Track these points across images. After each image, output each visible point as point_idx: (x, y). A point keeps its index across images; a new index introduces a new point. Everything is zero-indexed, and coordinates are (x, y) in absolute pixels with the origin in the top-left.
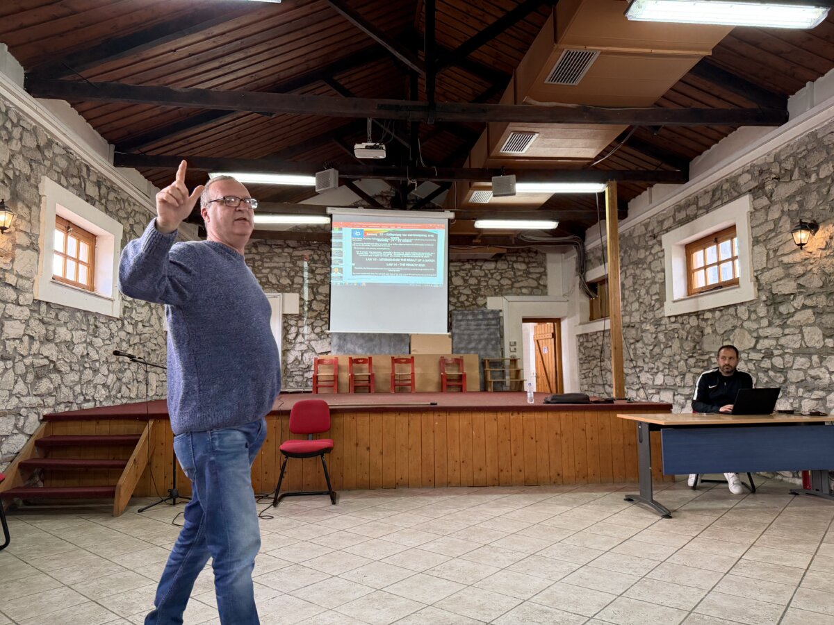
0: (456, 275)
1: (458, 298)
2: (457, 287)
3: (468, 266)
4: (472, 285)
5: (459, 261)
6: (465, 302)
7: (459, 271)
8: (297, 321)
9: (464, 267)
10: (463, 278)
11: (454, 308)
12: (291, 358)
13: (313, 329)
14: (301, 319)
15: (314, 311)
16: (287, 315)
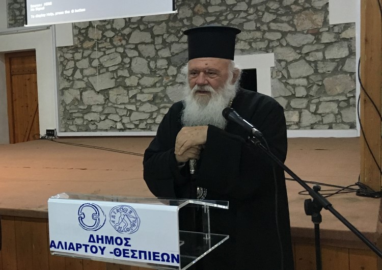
6: (293, 7)
8: (73, 54)
11: (274, 17)
12: (69, 98)
13: (91, 61)
14: (77, 52)
15: (91, 40)
16: (62, 48)
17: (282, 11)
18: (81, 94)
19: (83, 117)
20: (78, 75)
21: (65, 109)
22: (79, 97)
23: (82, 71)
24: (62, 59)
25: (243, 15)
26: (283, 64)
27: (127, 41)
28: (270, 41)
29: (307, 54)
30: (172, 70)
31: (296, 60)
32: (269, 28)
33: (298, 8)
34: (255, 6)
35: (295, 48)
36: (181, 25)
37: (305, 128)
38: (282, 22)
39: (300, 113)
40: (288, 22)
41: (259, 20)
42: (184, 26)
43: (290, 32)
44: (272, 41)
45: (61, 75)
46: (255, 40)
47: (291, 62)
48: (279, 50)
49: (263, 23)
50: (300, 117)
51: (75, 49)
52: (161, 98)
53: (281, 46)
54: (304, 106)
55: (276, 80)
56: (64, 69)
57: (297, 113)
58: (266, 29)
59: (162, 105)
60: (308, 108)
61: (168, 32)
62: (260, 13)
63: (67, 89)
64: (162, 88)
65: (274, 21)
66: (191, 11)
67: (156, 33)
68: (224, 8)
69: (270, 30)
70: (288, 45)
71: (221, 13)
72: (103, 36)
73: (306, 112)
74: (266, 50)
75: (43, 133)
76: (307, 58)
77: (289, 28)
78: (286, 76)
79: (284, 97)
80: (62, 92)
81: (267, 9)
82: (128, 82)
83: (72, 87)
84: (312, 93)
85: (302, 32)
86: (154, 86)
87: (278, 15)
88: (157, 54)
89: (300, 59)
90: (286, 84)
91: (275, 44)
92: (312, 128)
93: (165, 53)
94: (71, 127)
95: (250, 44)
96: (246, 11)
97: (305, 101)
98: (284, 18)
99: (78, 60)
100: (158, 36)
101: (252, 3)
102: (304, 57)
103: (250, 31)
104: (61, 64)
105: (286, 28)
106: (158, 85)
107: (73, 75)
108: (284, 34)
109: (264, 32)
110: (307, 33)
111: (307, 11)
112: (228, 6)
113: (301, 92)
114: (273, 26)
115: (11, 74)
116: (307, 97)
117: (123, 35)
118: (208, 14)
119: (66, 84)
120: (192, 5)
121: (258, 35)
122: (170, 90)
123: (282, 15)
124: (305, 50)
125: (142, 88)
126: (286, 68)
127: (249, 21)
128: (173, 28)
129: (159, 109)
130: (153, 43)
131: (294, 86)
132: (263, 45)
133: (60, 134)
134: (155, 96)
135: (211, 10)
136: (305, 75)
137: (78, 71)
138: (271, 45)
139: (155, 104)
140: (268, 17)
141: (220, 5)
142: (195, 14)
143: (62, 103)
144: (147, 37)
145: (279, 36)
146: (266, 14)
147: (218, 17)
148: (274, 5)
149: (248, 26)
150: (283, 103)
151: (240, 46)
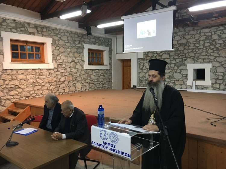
0: (215, 34)
1: (215, 46)
2: (214, 40)
3: (221, 28)
4: (223, 38)
5: (217, 26)
6: (219, 48)
7: (216, 31)
9: (219, 29)
10: (218, 35)
11: (212, 51)
12: (141, 75)
14: (144, 60)
15: (149, 56)
16: (140, 59)
17: (215, 49)
18: (145, 74)
19: (145, 82)
20: (144, 68)
21: (140, 79)
22: (144, 75)
23: (146, 67)
24: (139, 63)
25: (201, 50)
26: (215, 67)
27: (161, 57)
28: (210, 59)
29: (224, 64)
30: (176, 68)
31: (219, 66)
32: (210, 55)
33: (221, 48)
34: (206, 47)
35: (219, 62)
36: (180, 52)
37: (221, 90)
38: (215, 53)
39: (220, 85)
40: (217, 53)
41: (207, 52)
42: (181, 53)
43: (218, 56)
44: (211, 59)
45: (139, 68)
46: (205, 59)
47: (218, 67)
48: (214, 63)
49: (208, 53)
50: (220, 86)
51: (144, 59)
52: (172, 77)
53: (215, 61)
54: (221, 82)
55: (212, 73)
56: (140, 66)
57: (219, 85)
58: (209, 55)
59: (172, 79)
60: (223, 83)
61: (175, 55)
62: (207, 50)
63: (140, 72)
64: (172, 74)
65: (212, 52)
66: (183, 48)
67: (171, 55)
68: (195, 47)
69: (211, 55)
70: (217, 61)
71: (194, 49)
72: (153, 55)
73: (222, 85)
74: (209, 62)
75: (132, 86)
76: (223, 66)
77: (218, 55)
78: (216, 72)
79: (215, 79)
80: (139, 73)
81: (210, 48)
83: (142, 72)
84: (224, 78)
85: (222, 57)
86: (169, 73)
87: (214, 50)
88: (171, 62)
89: (221, 66)
90: (215, 74)
91: (212, 60)
92: (224, 90)
93: (174, 62)
94: (141, 85)
95: (203, 60)
96: (202, 49)
97: (222, 81)
98: (216, 52)
99: (145, 63)
100: (172, 56)
101: (205, 46)
102: (222, 65)
103: (204, 56)
104: (139, 64)
105: (216, 55)
106: (171, 72)
107: (143, 68)
108: (216, 57)
109: (209, 56)
110: (224, 57)
111: (224, 50)
112: (196, 47)
113: (221, 77)
114: (212, 54)
115: (123, 67)
116: (222, 79)
117: (160, 55)
118: (189, 49)
119: (140, 71)
120: (184, 46)
121: (207, 57)
122: (175, 74)
123: (215, 50)
124: (223, 63)
126: (216, 69)
127: (203, 52)
128: (177, 53)
129: (171, 81)
130: (170, 58)
131: (218, 75)
132: (208, 61)
133: (137, 87)
134: (170, 76)
135: (190, 48)
136: (222, 72)
137: (144, 67)
138: (211, 61)
139: (170, 79)
140: (210, 51)
141: (193, 46)
142: (185, 49)
143: (139, 77)
144: (168, 56)
145: (214, 57)
146: (210, 50)
147: (192, 50)
148: (212, 47)
149: (203, 54)
150: (214, 81)
151: (200, 60)
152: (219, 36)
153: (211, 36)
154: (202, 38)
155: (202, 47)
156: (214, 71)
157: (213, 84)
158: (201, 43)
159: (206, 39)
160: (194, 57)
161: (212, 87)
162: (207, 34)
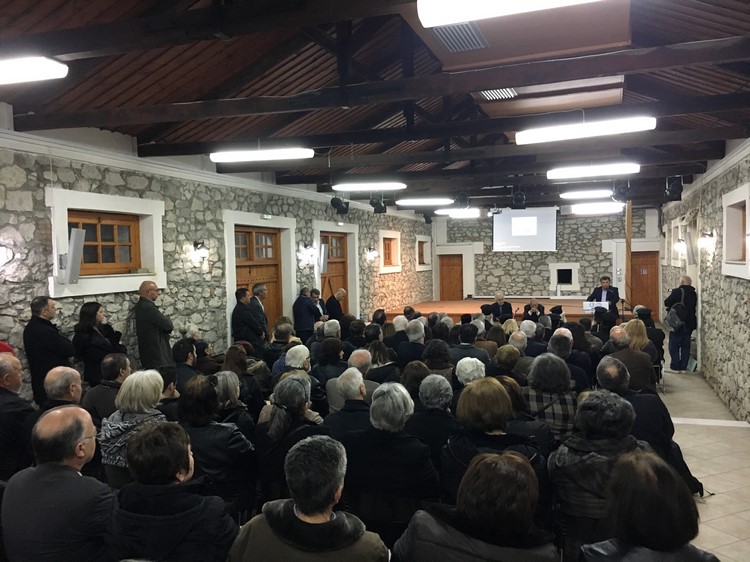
1: (582, 241)
2: (581, 234)
6: (587, 244)
8: (482, 257)
12: (480, 279)
13: (492, 262)
14: (485, 257)
16: (477, 254)
17: (583, 245)
18: (486, 278)
19: (487, 289)
20: (485, 268)
21: (478, 284)
23: (487, 266)
24: (477, 260)
25: (566, 245)
26: (583, 267)
28: (578, 257)
29: (593, 264)
30: (533, 268)
31: (588, 266)
32: (577, 252)
33: (590, 244)
35: (588, 261)
38: (583, 250)
40: (585, 250)
41: (573, 248)
45: (476, 268)
46: (571, 257)
47: (586, 267)
48: (581, 262)
49: (575, 250)
52: (528, 281)
53: (583, 260)
55: (580, 274)
56: (478, 265)
59: (528, 284)
62: (574, 245)
63: (479, 274)
64: (528, 276)
65: (579, 249)
70: (585, 260)
74: (576, 261)
75: (465, 296)
76: (593, 266)
77: (586, 253)
79: (584, 282)
80: (476, 276)
81: (577, 244)
82: (511, 273)
83: (481, 273)
85: (591, 255)
86: (524, 275)
87: (581, 247)
88: (526, 260)
89: (590, 266)
90: (584, 276)
91: (580, 259)
93: (530, 260)
94: (481, 293)
95: (569, 258)
99: (485, 261)
101: (570, 241)
103: (569, 253)
104: (476, 262)
105: (584, 252)
107: (482, 268)
108: (584, 255)
109: (575, 253)
110: (593, 255)
111: (593, 246)
113: (591, 280)
114: (579, 251)
115: (442, 266)
119: (478, 272)
121: (573, 254)
122: (532, 277)
123: (583, 247)
124: (592, 262)
125: (518, 276)
126: (584, 269)
131: (588, 277)
132: (575, 259)
133: (474, 297)
134: (525, 280)
136: (592, 273)
138: (578, 259)
139: (525, 284)
140: (577, 247)
143: (476, 281)
145: (581, 255)
148: (579, 243)
149: (568, 250)
150: (583, 284)
151: (564, 259)
152: (588, 230)
153: (577, 229)
154: (567, 231)
155: (566, 242)
156: (583, 272)
157: (582, 288)
158: (566, 237)
159: (572, 232)
160: (557, 253)
161: (581, 292)
162: (573, 226)
